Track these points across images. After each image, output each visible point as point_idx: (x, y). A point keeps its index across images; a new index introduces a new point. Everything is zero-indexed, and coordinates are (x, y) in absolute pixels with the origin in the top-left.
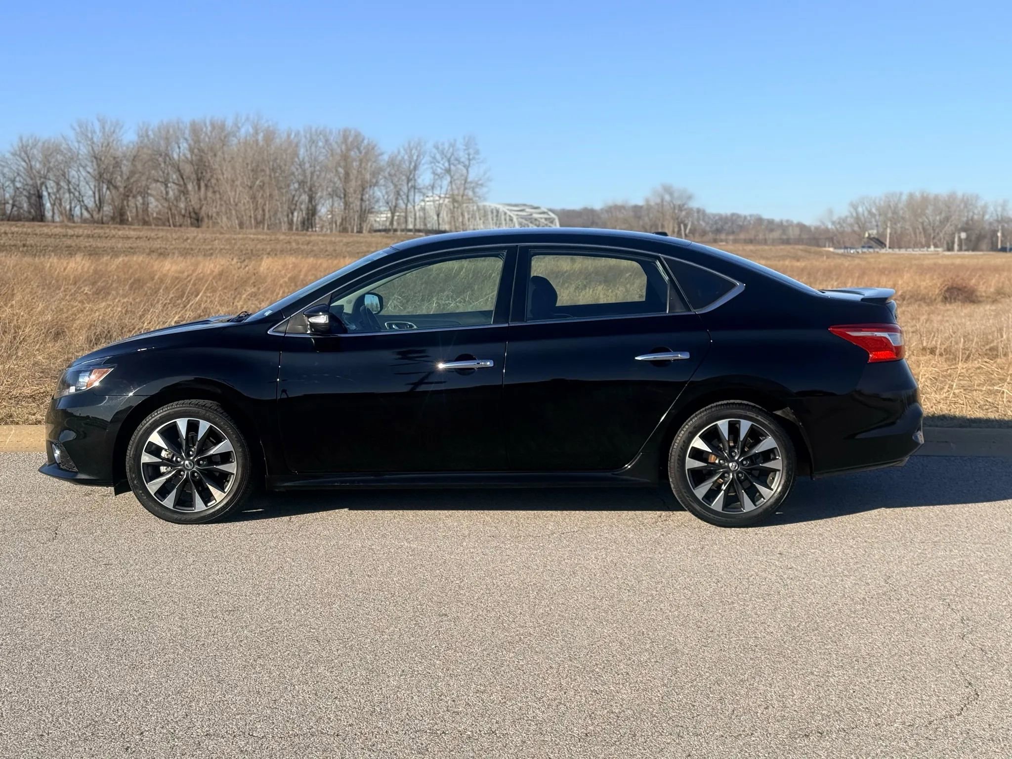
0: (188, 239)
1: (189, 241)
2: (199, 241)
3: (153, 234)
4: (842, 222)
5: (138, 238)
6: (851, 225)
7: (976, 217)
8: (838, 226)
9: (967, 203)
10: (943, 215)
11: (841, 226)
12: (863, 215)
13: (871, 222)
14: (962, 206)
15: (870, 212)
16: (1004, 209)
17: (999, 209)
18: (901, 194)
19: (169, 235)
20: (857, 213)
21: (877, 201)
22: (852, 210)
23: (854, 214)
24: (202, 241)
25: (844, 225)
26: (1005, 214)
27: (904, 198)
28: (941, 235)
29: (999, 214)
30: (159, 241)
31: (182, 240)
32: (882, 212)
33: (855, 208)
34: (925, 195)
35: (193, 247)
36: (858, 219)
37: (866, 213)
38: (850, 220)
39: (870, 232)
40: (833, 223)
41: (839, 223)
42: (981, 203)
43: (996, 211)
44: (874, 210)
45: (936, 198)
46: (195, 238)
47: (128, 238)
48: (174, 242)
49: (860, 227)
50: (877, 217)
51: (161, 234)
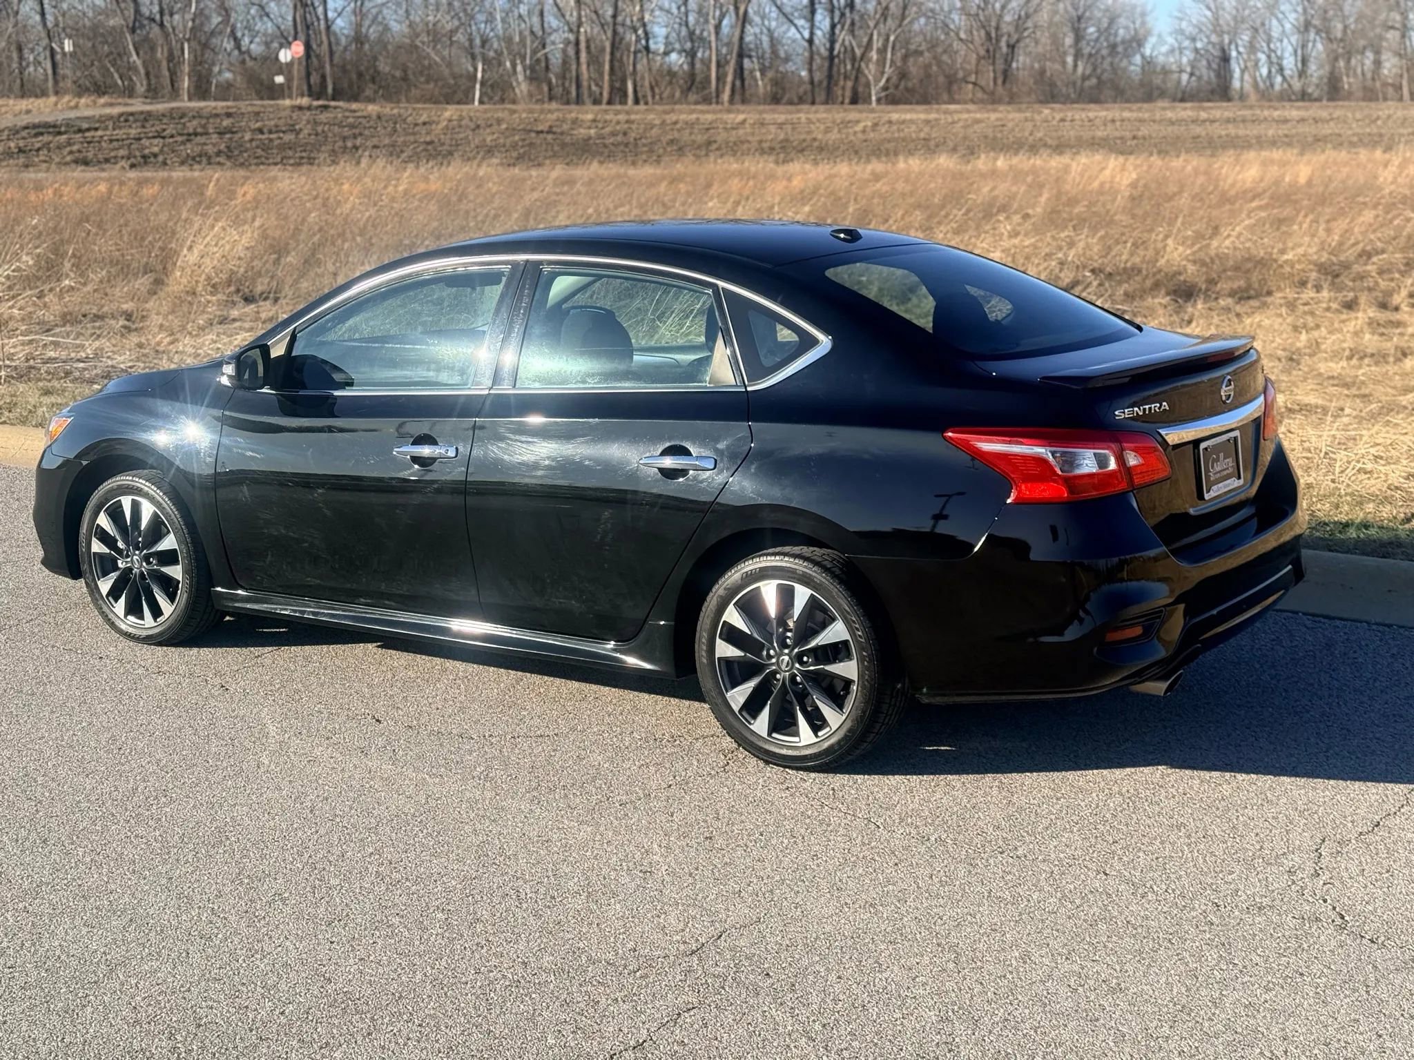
0: (1378, 118)
1: (1379, 122)
2: (1395, 122)
3: (1324, 114)
5: (1302, 120)
19: (1350, 115)
24: (1399, 122)
30: (1332, 124)
31: (1367, 121)
35: (1383, 131)
46: (1389, 117)
47: (1286, 121)
48: (1354, 125)
51: (1337, 113)
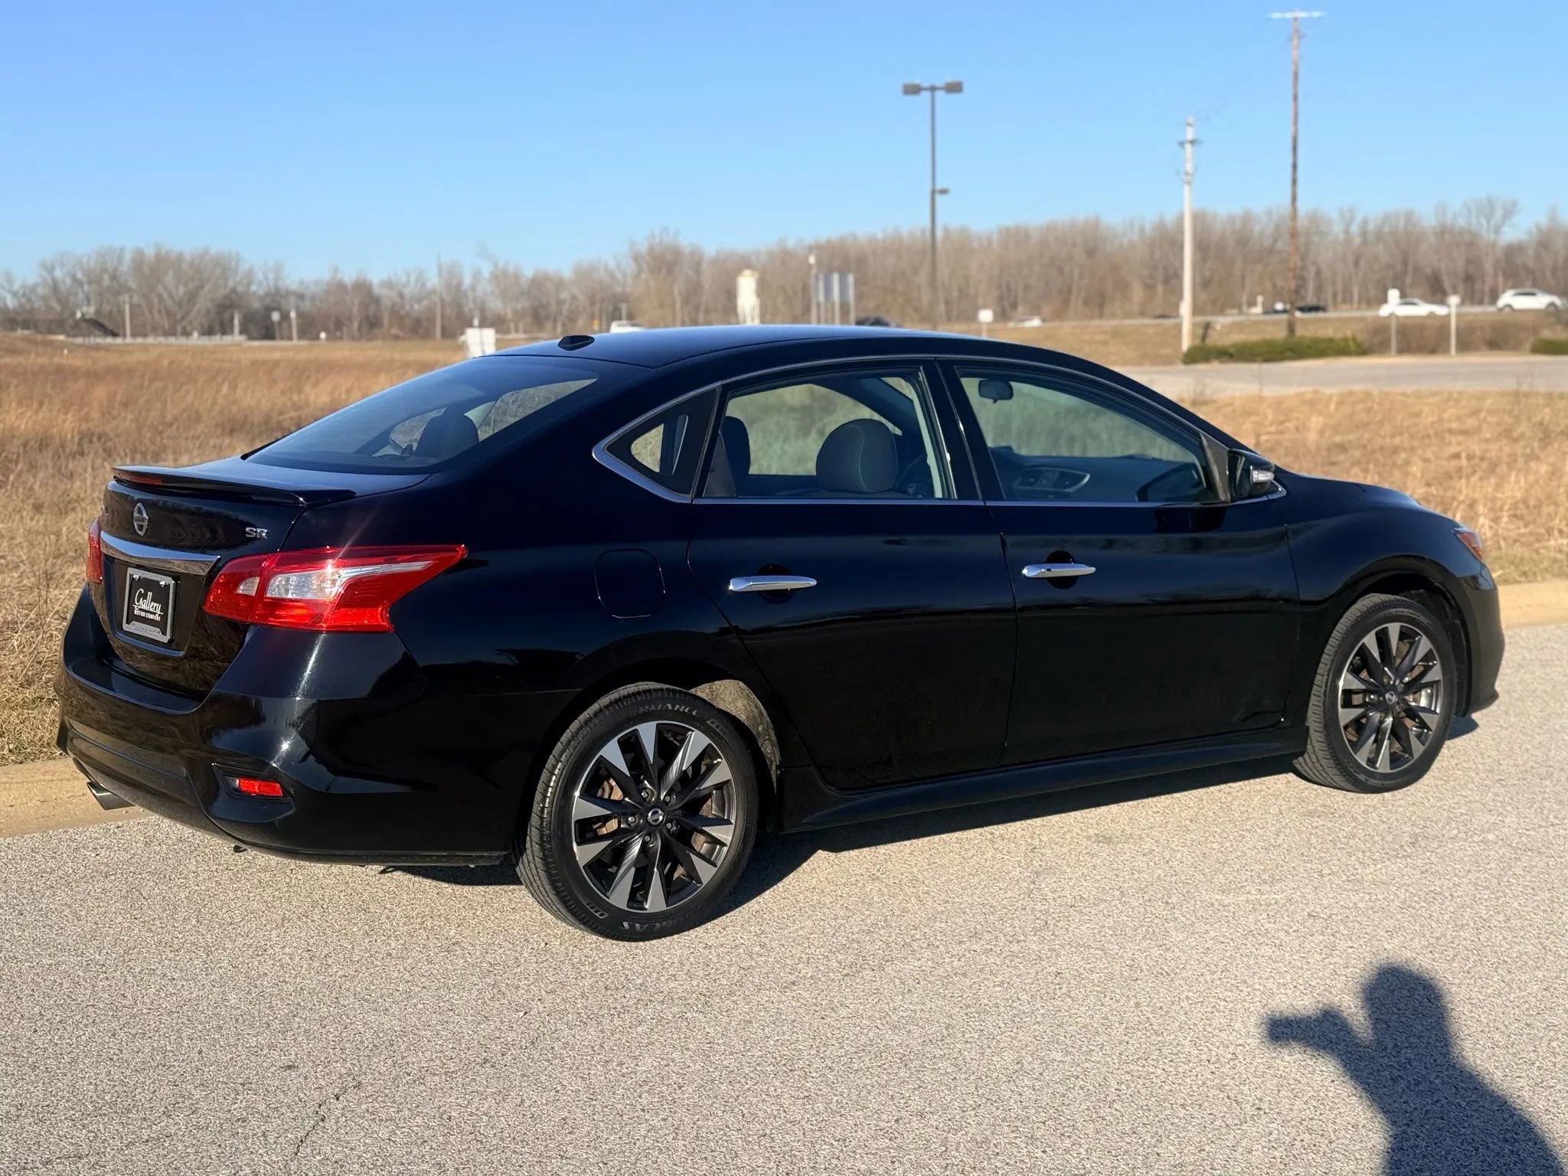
4: (28, 293)
6: (44, 298)
7: (240, 289)
8: (23, 300)
9: (224, 266)
10: (191, 286)
11: (29, 300)
12: (64, 281)
13: (76, 294)
14: (218, 272)
15: (75, 279)
16: (277, 278)
17: (271, 276)
18: (122, 250)
20: (55, 281)
21: (85, 261)
22: (45, 274)
23: (49, 281)
25: (34, 298)
26: (281, 284)
27: (128, 257)
28: (192, 315)
29: (272, 283)
32: (94, 278)
33: (51, 270)
34: (163, 252)
36: (55, 288)
37: (68, 281)
38: (40, 290)
39: (85, 309)
40: (15, 294)
41: (24, 295)
42: (244, 267)
43: (266, 278)
44: (79, 275)
45: (180, 258)
49: (59, 301)
50: (86, 288)
